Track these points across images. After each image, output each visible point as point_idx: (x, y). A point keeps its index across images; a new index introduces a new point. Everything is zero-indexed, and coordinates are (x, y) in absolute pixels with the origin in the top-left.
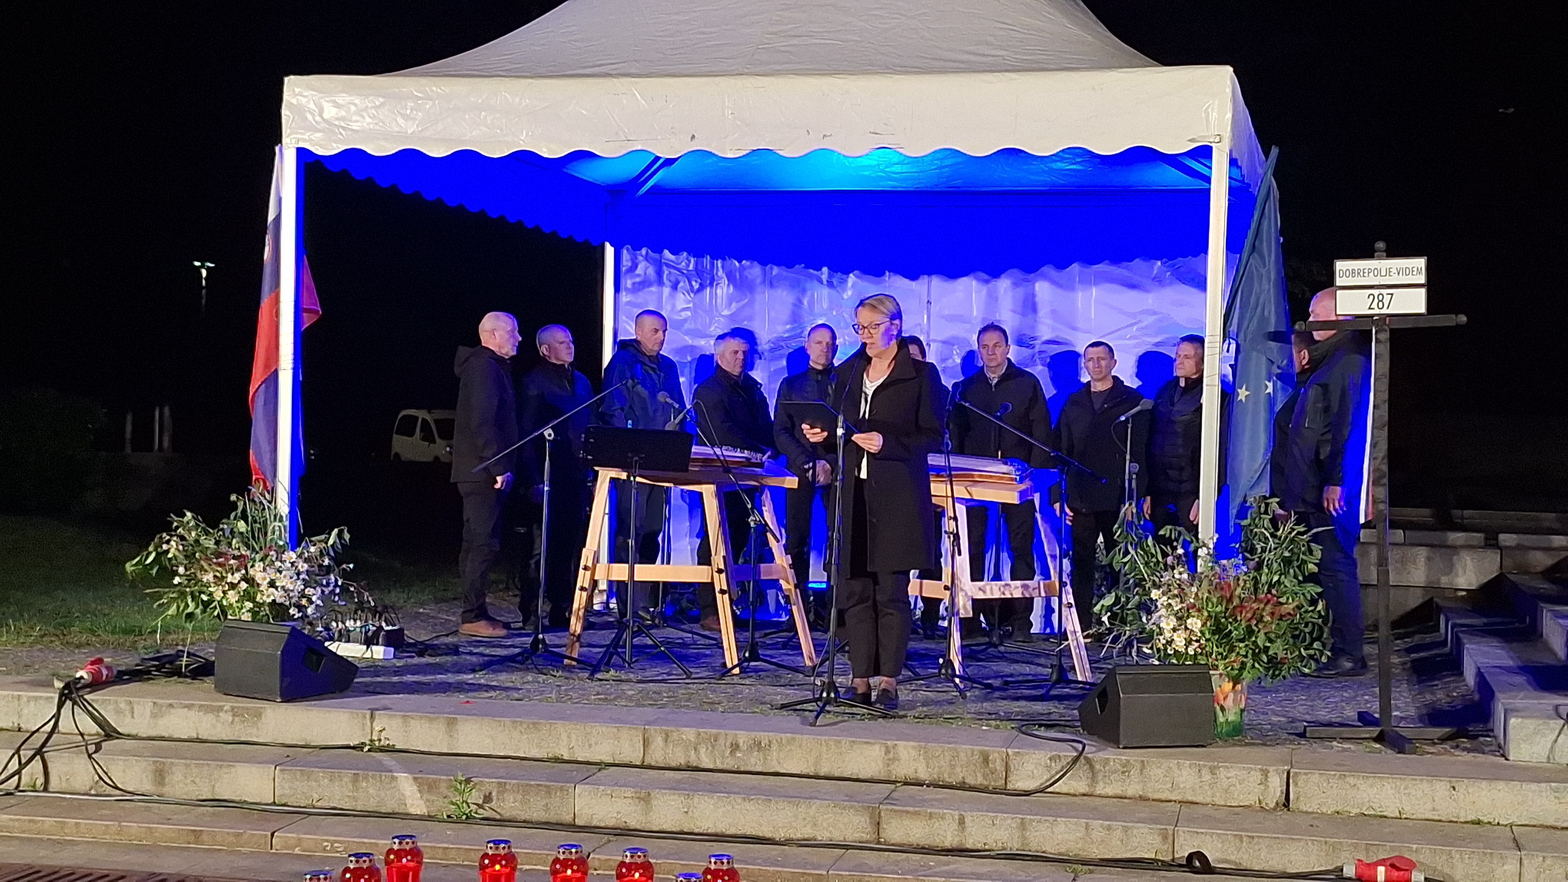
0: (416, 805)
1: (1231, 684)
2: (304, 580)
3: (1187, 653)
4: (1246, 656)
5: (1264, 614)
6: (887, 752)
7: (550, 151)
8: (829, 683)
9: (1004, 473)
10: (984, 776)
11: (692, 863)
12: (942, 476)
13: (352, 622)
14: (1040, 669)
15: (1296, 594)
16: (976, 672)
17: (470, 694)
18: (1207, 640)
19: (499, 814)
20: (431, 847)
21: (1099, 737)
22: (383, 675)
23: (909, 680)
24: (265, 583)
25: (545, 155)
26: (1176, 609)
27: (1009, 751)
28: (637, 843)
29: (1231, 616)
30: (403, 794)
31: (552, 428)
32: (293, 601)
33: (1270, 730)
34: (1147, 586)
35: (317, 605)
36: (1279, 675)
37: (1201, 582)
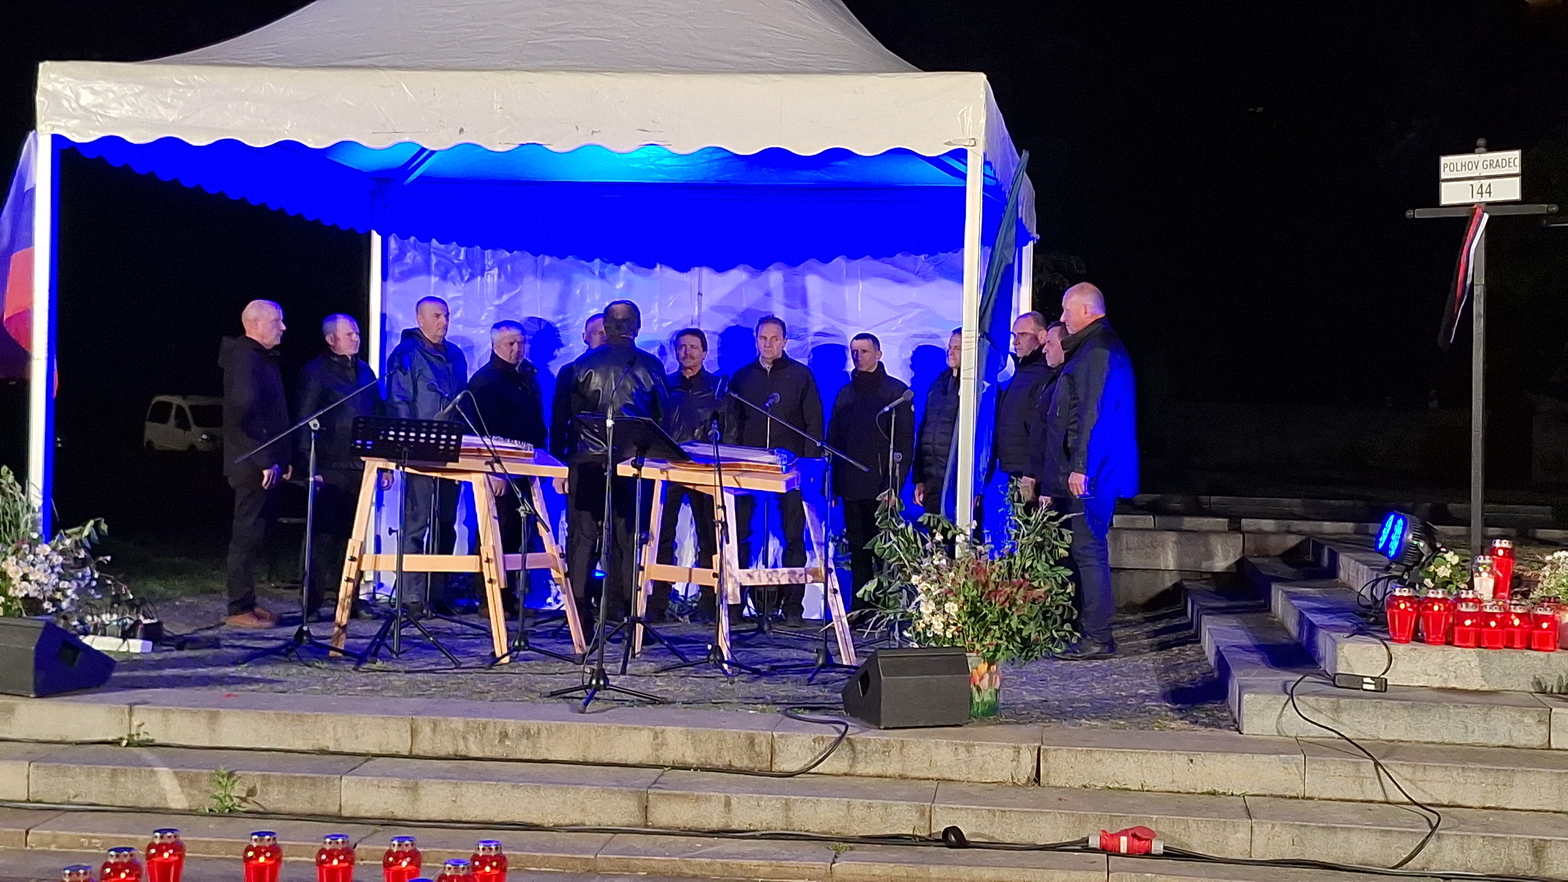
0: (177, 799)
1: (986, 666)
2: (58, 573)
3: (945, 636)
4: (1000, 639)
5: (1017, 597)
6: (656, 737)
7: (314, 141)
8: (599, 670)
9: (770, 463)
10: (751, 759)
11: (459, 850)
12: (711, 467)
13: (108, 616)
14: (807, 655)
15: (1048, 578)
16: (744, 657)
17: (233, 687)
18: (964, 624)
19: (263, 807)
20: (193, 841)
21: (862, 719)
22: (143, 668)
23: (678, 667)
24: (18, 577)
25: (311, 145)
26: (934, 594)
27: (775, 734)
28: (404, 832)
29: (986, 599)
30: (163, 789)
31: (318, 418)
32: (47, 595)
33: (1024, 709)
34: (908, 572)
35: (72, 600)
36: (1031, 656)
37: (959, 568)
